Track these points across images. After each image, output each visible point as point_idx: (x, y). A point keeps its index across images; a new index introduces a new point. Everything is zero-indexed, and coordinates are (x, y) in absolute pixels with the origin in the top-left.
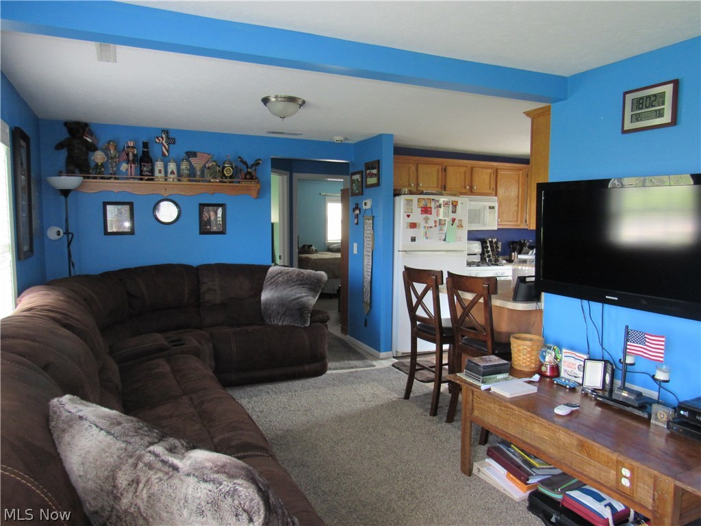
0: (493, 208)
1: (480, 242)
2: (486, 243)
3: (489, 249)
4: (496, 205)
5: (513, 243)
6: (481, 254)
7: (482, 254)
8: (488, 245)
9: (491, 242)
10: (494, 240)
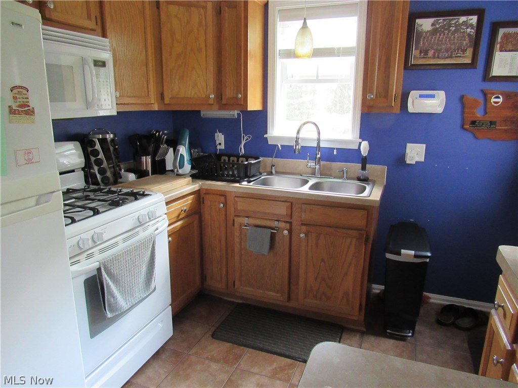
0: (103, 64)
1: (78, 143)
2: (92, 144)
3: (101, 156)
4: (106, 56)
5: (141, 137)
6: (83, 169)
7: (87, 169)
8: (98, 147)
9: (103, 142)
10: (110, 136)
